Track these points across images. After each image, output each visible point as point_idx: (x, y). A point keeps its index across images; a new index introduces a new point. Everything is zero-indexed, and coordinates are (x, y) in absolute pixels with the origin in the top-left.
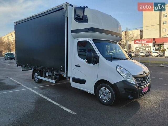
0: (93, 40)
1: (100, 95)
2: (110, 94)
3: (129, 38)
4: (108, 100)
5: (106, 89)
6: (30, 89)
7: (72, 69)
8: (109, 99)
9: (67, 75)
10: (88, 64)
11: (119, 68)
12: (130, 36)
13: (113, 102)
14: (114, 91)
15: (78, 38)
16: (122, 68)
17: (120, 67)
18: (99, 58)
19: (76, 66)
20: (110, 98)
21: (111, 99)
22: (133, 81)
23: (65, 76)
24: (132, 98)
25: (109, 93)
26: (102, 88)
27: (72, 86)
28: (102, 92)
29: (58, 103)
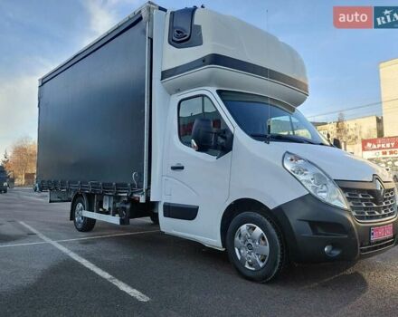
0: (219, 92)
1: (237, 250)
2: (266, 245)
3: (350, 137)
4: (261, 265)
5: (254, 228)
6: (54, 243)
7: (164, 178)
8: (263, 261)
9: (148, 198)
10: (199, 153)
11: (292, 160)
12: (350, 133)
13: (277, 268)
14: (277, 231)
15: (178, 91)
16: (300, 159)
17: (295, 158)
18: (233, 136)
19: (174, 168)
20: (265, 256)
21: (270, 260)
22: (338, 198)
23: (142, 200)
24: (337, 253)
25: (263, 239)
26: (244, 228)
27: (162, 229)
28: (242, 240)
29: (110, 273)
